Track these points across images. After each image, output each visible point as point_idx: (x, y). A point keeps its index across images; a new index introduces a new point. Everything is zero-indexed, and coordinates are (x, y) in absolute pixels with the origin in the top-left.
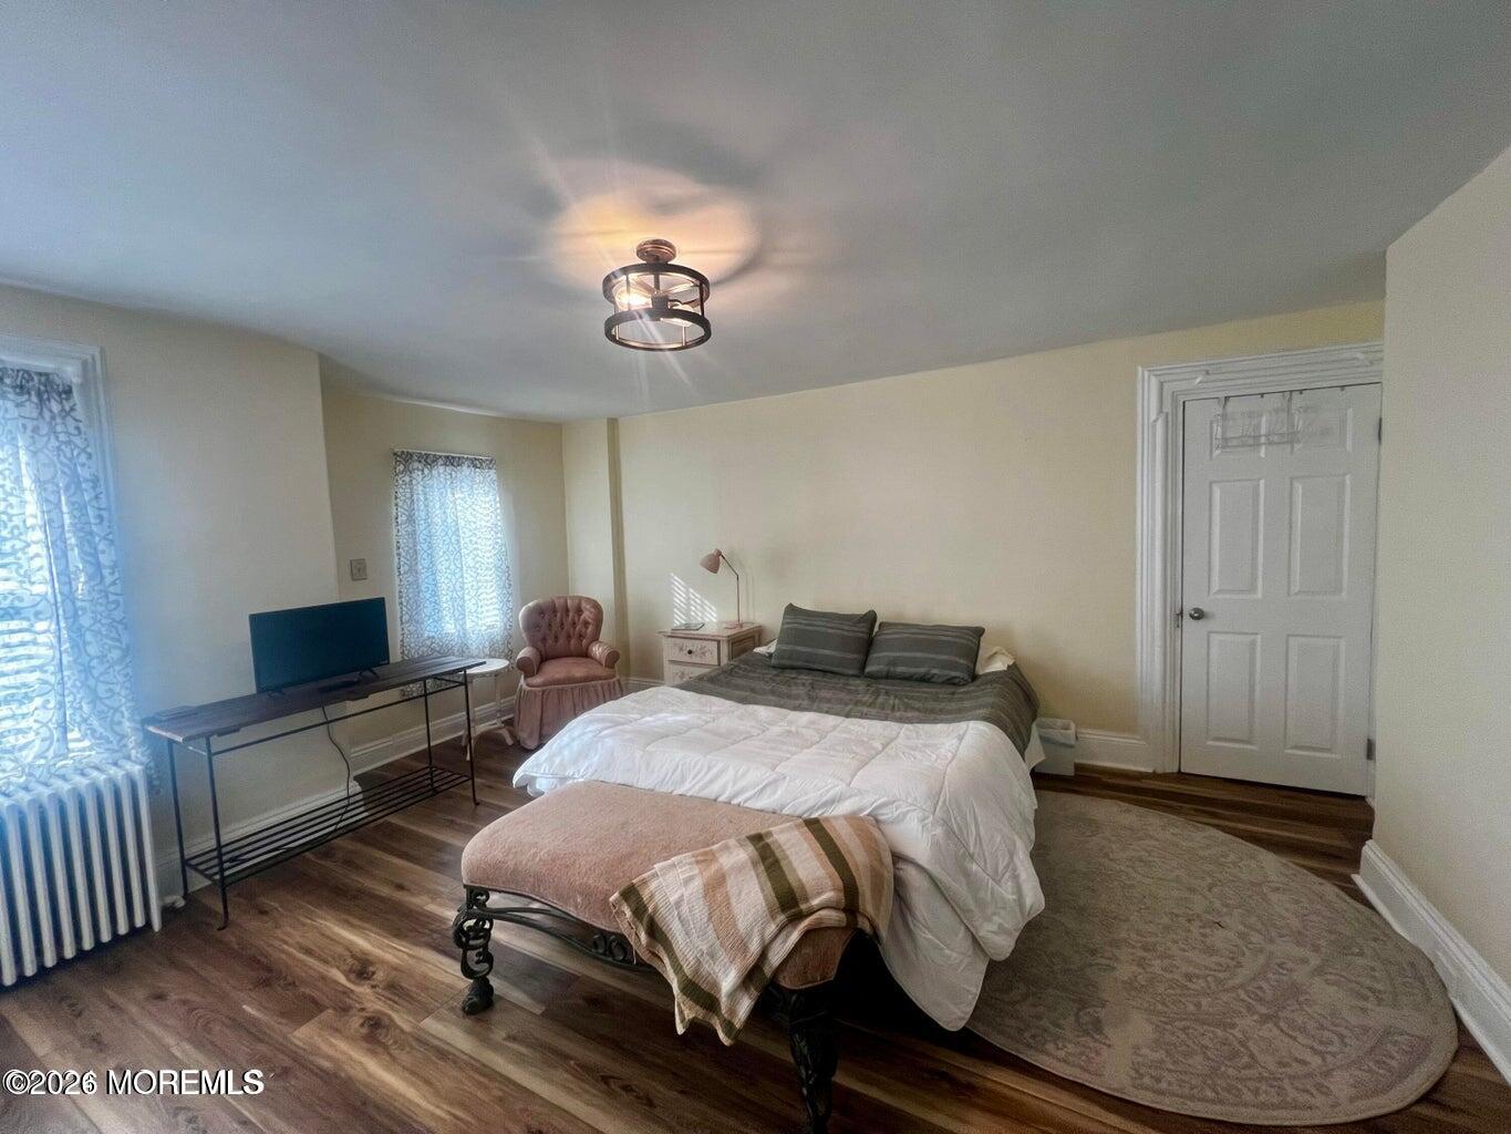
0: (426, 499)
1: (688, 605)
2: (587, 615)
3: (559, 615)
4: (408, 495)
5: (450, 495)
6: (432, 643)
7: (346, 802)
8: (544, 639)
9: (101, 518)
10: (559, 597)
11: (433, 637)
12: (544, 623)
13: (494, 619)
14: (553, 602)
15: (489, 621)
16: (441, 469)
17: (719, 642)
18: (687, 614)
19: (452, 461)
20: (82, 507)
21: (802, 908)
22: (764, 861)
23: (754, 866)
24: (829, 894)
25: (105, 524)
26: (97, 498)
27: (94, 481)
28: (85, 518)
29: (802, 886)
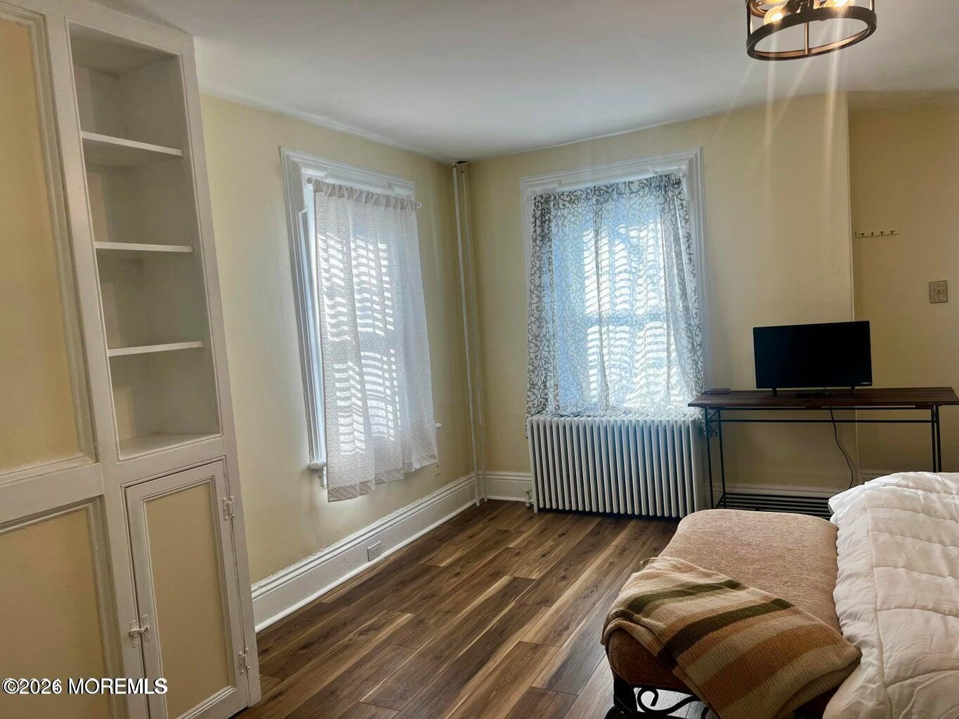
9: (690, 259)
20: (679, 254)
21: (636, 615)
22: (688, 589)
23: (677, 586)
24: (661, 625)
25: (692, 264)
26: (689, 247)
27: (688, 237)
28: (679, 262)
29: (657, 607)
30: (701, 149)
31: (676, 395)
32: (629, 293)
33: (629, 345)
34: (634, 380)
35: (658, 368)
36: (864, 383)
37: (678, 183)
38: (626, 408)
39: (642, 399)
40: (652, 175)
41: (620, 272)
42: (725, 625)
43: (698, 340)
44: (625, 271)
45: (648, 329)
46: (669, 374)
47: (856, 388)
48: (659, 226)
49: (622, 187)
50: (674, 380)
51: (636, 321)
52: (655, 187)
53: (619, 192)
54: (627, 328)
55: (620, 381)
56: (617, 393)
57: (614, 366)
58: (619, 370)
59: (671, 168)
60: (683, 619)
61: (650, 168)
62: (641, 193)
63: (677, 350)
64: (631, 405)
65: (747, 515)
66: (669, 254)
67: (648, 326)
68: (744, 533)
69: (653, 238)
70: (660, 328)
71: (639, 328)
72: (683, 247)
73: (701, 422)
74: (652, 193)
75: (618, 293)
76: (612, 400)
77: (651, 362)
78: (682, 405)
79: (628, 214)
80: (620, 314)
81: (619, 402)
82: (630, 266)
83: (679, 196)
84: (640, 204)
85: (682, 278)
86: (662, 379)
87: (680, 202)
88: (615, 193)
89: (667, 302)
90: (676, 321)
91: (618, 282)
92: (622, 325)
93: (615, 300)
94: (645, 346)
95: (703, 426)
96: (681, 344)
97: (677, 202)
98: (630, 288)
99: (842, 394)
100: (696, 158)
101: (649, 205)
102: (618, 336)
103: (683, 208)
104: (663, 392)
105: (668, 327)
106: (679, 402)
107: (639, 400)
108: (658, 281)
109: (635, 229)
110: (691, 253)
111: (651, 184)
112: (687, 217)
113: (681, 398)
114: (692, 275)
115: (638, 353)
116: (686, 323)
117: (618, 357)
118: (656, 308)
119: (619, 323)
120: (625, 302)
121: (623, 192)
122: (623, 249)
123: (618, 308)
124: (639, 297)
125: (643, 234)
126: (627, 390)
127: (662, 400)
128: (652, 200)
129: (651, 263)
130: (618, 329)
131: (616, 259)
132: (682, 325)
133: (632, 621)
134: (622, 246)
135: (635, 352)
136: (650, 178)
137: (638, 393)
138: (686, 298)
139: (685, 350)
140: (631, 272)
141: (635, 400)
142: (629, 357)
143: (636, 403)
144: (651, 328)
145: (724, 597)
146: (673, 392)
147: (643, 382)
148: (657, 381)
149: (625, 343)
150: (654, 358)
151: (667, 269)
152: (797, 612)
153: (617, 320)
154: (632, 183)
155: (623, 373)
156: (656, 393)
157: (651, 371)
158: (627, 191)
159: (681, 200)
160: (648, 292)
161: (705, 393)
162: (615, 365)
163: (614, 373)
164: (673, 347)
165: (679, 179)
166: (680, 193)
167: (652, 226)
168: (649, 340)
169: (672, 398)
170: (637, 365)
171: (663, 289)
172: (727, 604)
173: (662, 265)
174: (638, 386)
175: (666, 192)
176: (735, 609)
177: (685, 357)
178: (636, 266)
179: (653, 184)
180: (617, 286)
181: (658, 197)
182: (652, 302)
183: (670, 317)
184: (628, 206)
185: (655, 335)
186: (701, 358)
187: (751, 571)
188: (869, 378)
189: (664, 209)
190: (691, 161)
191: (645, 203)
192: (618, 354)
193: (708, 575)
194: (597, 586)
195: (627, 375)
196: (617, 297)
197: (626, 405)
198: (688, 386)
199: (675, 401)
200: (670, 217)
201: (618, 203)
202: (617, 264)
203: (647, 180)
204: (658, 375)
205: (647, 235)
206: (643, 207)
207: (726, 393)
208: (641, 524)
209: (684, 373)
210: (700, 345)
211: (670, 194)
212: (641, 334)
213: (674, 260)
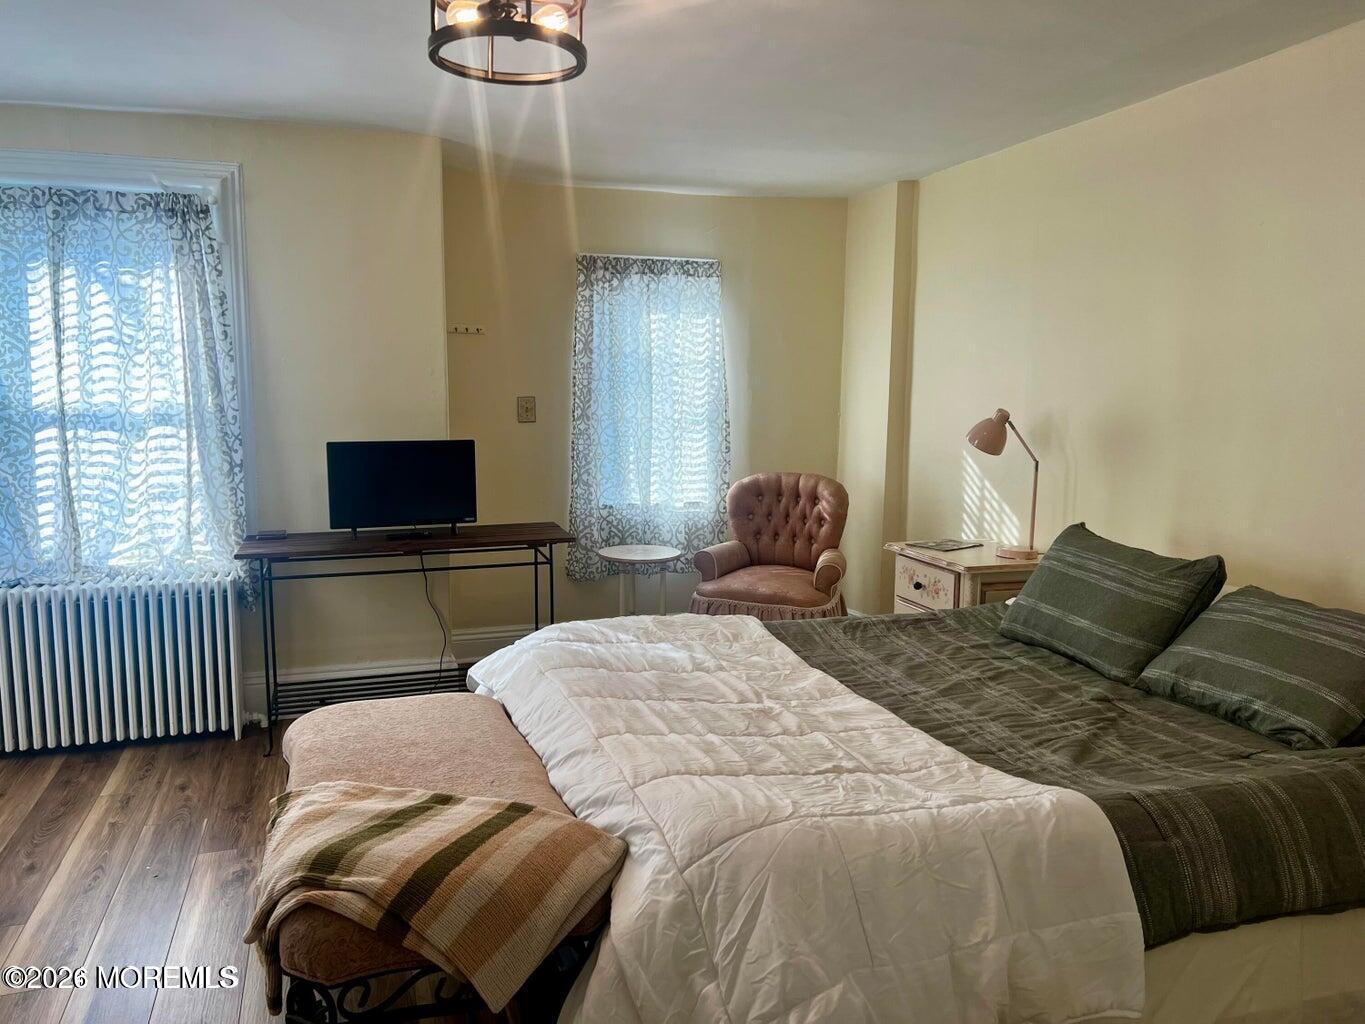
0: (611, 321)
1: (982, 509)
2: (824, 506)
3: (784, 500)
4: (587, 315)
5: (645, 316)
6: (610, 514)
7: (438, 675)
8: (758, 533)
9: (225, 333)
10: (789, 474)
11: (611, 507)
12: (761, 510)
13: (701, 494)
14: (779, 480)
15: (693, 496)
16: (636, 278)
17: (958, 576)
18: (980, 528)
19: (652, 268)
20: (207, 323)
21: (329, 877)
22: (389, 819)
23: (371, 819)
24: (377, 880)
25: (228, 340)
26: (223, 314)
27: (222, 298)
28: (209, 334)
29: (361, 856)
30: (240, 168)
31: (200, 543)
32: (118, 376)
33: (118, 462)
34: (129, 521)
35: (169, 502)
36: (467, 519)
37: (206, 211)
38: (111, 568)
39: (142, 551)
40: (159, 190)
41: (100, 341)
42: (467, 854)
43: (237, 458)
44: (110, 339)
45: (151, 438)
46: (189, 509)
47: (458, 525)
48: (172, 274)
49: (105, 201)
50: (196, 520)
51: (132, 424)
52: (165, 211)
53: (97, 205)
54: (113, 435)
55: (101, 523)
56: (94, 542)
57: (86, 498)
58: (96, 504)
59: (192, 186)
60: (408, 862)
61: (155, 179)
62: (140, 215)
63: (203, 471)
64: (123, 563)
65: (387, 705)
66: (190, 321)
67: (152, 432)
68: (398, 730)
69: (159, 291)
70: (172, 436)
71: (137, 435)
72: (215, 313)
73: (243, 582)
74: (159, 219)
75: (96, 375)
76: (85, 553)
77: (156, 491)
78: (209, 558)
79: (115, 245)
80: (100, 411)
81: (98, 558)
82: (121, 333)
83: (207, 233)
84: (139, 232)
85: (214, 360)
86: (177, 519)
87: (208, 242)
88: (90, 205)
89: (187, 396)
90: (201, 427)
91: (97, 356)
92: (104, 429)
93: (89, 386)
94: (147, 465)
95: (247, 587)
96: (211, 464)
97: (204, 242)
98: (119, 369)
99: (441, 534)
100: (233, 179)
101: (155, 237)
102: (96, 447)
103: (213, 252)
104: (177, 539)
105: (189, 435)
106: (205, 553)
107: (136, 552)
108: (170, 362)
109: (129, 272)
110: (226, 323)
111: (158, 204)
112: (219, 267)
113: (208, 548)
114: (229, 358)
115: (135, 477)
116: (221, 431)
117: (96, 482)
118: (166, 405)
119: (98, 426)
120: (110, 391)
121: (105, 206)
122: (107, 303)
123: (96, 400)
124: (135, 384)
125: (144, 283)
126: (114, 537)
127: (177, 551)
128: (162, 232)
129: (156, 333)
130: (97, 435)
131: (93, 318)
132: (213, 433)
133: (323, 887)
134: (103, 297)
135: (129, 474)
136: (157, 195)
137: (133, 542)
138: (220, 391)
139: (216, 473)
140: (120, 342)
141: (128, 554)
142: (117, 483)
143: (133, 556)
144: (155, 437)
145: (443, 818)
146: (196, 538)
147: (145, 522)
148: (169, 521)
149: (108, 459)
150: (160, 485)
151: (189, 342)
152: (544, 814)
153: (96, 421)
154: (123, 195)
155: (106, 510)
156: (169, 539)
157: (156, 506)
158: (114, 207)
159: (210, 239)
160: (151, 378)
161: (250, 538)
162: (89, 496)
163: (87, 510)
164: (196, 467)
165: (207, 206)
166: (208, 228)
167: (158, 272)
168: (153, 456)
169: (195, 548)
170: (133, 496)
171: (180, 376)
172: (455, 826)
173: (178, 336)
174: (135, 530)
175: (184, 221)
176: (469, 830)
177: (216, 483)
178: (133, 333)
179: (162, 205)
180: (95, 363)
181: (171, 227)
182: (159, 395)
183: (194, 418)
184: (115, 233)
185: (163, 448)
186: (241, 486)
187: (440, 778)
188: (472, 513)
189: (182, 247)
190: (224, 181)
191: (147, 232)
192: (94, 477)
193: (400, 795)
194: (101, 867)
195: (115, 513)
196: (94, 382)
197: (112, 562)
198: (220, 528)
199: (198, 552)
200: (192, 262)
201: (97, 226)
202: (95, 326)
203: (150, 195)
204: (169, 512)
205: (150, 286)
206: (144, 239)
207: (282, 537)
208: (141, 752)
209: (215, 508)
210: (241, 466)
211: (193, 226)
212: (140, 445)
213: (200, 332)
